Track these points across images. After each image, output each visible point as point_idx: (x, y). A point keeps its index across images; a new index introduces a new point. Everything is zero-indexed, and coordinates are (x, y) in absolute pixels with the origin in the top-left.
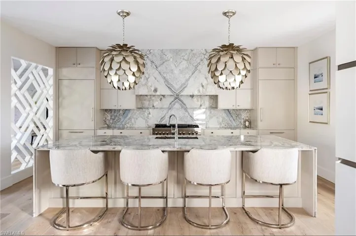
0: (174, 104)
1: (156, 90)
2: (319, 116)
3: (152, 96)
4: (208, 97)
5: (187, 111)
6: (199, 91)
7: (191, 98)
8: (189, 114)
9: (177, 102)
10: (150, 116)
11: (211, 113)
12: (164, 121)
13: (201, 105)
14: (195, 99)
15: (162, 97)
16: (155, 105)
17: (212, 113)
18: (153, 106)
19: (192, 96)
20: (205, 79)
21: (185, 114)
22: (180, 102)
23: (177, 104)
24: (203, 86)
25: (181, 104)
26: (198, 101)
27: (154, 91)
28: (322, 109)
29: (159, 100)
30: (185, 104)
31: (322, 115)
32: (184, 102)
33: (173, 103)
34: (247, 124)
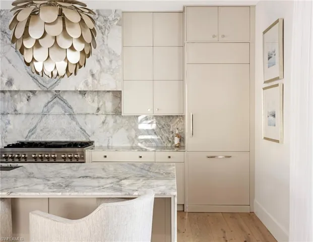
0: (52, 107)
1: (10, 82)
2: (272, 127)
3: (13, 93)
4: (111, 93)
5: (74, 119)
6: (87, 84)
7: (80, 96)
8: (77, 123)
9: (58, 103)
10: (10, 127)
11: (115, 122)
12: (34, 136)
13: (98, 109)
14: (88, 98)
15: (31, 95)
16: (18, 108)
17: (118, 121)
18: (15, 110)
19: (83, 93)
20: (97, 63)
21: (70, 124)
22: (62, 103)
23: (56, 106)
24: (93, 75)
25: (63, 107)
26: (93, 101)
27: (7, 83)
28: (274, 116)
29: (25, 99)
30: (70, 107)
31: (275, 126)
32: (70, 104)
33: (49, 104)
34: (177, 141)
